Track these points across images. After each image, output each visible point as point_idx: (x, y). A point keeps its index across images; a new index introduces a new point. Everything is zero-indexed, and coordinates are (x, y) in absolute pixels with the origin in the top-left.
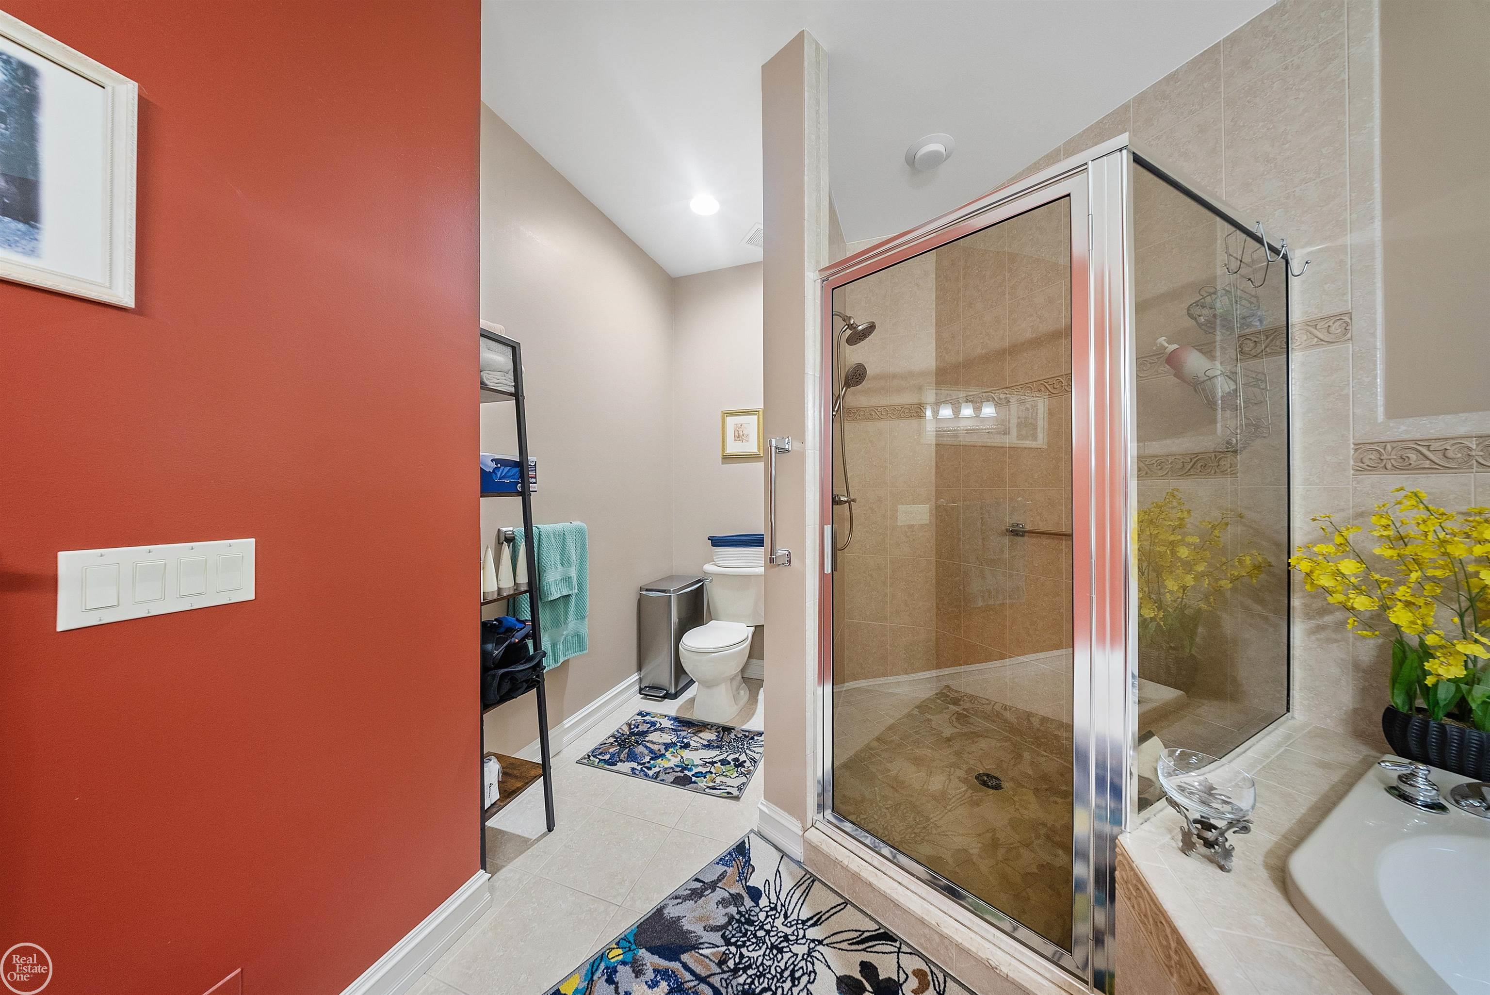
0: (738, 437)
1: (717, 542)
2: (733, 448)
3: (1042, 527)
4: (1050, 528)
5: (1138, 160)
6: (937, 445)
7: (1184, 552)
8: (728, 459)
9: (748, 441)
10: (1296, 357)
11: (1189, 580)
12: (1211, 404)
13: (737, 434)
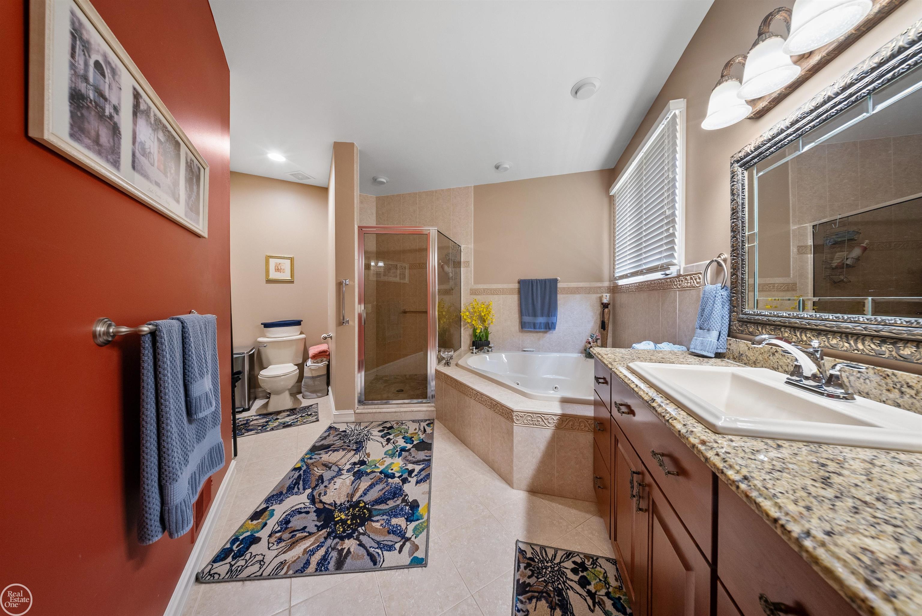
0: (278, 270)
1: (267, 325)
2: (273, 275)
3: (412, 310)
4: (414, 310)
5: (438, 231)
6: (377, 281)
7: (444, 313)
8: (269, 281)
9: (284, 272)
10: (462, 269)
11: (445, 320)
12: (449, 279)
13: (277, 268)
